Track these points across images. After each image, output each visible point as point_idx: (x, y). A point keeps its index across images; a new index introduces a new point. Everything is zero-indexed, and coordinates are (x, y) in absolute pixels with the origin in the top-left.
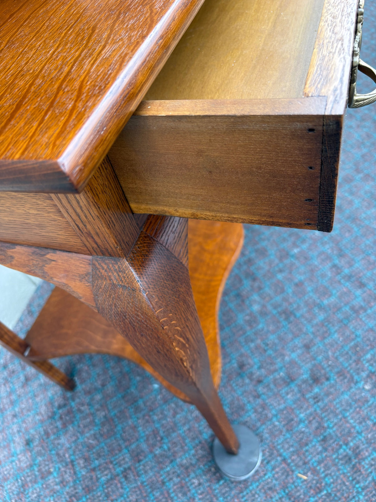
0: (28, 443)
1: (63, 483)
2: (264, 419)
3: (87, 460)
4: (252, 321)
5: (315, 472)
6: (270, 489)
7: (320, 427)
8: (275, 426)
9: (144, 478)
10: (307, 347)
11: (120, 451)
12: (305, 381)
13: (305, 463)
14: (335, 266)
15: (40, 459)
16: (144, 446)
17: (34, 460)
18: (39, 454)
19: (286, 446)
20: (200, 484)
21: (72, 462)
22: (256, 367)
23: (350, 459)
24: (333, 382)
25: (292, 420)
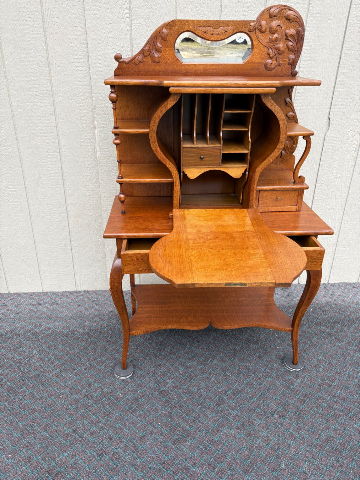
0: (112, 311)
1: (101, 325)
2: (139, 378)
3: (110, 329)
4: (182, 364)
5: (123, 398)
6: (114, 384)
7: (141, 397)
8: (137, 382)
9: (108, 346)
10: (176, 387)
11: (116, 337)
12: (159, 389)
13: (125, 394)
14: (226, 392)
15: (107, 317)
16: (119, 343)
17: (107, 315)
18: (109, 316)
19: (130, 387)
20: (110, 363)
21: (109, 326)
22: (160, 371)
23: (131, 409)
24: (162, 399)
25: (141, 387)
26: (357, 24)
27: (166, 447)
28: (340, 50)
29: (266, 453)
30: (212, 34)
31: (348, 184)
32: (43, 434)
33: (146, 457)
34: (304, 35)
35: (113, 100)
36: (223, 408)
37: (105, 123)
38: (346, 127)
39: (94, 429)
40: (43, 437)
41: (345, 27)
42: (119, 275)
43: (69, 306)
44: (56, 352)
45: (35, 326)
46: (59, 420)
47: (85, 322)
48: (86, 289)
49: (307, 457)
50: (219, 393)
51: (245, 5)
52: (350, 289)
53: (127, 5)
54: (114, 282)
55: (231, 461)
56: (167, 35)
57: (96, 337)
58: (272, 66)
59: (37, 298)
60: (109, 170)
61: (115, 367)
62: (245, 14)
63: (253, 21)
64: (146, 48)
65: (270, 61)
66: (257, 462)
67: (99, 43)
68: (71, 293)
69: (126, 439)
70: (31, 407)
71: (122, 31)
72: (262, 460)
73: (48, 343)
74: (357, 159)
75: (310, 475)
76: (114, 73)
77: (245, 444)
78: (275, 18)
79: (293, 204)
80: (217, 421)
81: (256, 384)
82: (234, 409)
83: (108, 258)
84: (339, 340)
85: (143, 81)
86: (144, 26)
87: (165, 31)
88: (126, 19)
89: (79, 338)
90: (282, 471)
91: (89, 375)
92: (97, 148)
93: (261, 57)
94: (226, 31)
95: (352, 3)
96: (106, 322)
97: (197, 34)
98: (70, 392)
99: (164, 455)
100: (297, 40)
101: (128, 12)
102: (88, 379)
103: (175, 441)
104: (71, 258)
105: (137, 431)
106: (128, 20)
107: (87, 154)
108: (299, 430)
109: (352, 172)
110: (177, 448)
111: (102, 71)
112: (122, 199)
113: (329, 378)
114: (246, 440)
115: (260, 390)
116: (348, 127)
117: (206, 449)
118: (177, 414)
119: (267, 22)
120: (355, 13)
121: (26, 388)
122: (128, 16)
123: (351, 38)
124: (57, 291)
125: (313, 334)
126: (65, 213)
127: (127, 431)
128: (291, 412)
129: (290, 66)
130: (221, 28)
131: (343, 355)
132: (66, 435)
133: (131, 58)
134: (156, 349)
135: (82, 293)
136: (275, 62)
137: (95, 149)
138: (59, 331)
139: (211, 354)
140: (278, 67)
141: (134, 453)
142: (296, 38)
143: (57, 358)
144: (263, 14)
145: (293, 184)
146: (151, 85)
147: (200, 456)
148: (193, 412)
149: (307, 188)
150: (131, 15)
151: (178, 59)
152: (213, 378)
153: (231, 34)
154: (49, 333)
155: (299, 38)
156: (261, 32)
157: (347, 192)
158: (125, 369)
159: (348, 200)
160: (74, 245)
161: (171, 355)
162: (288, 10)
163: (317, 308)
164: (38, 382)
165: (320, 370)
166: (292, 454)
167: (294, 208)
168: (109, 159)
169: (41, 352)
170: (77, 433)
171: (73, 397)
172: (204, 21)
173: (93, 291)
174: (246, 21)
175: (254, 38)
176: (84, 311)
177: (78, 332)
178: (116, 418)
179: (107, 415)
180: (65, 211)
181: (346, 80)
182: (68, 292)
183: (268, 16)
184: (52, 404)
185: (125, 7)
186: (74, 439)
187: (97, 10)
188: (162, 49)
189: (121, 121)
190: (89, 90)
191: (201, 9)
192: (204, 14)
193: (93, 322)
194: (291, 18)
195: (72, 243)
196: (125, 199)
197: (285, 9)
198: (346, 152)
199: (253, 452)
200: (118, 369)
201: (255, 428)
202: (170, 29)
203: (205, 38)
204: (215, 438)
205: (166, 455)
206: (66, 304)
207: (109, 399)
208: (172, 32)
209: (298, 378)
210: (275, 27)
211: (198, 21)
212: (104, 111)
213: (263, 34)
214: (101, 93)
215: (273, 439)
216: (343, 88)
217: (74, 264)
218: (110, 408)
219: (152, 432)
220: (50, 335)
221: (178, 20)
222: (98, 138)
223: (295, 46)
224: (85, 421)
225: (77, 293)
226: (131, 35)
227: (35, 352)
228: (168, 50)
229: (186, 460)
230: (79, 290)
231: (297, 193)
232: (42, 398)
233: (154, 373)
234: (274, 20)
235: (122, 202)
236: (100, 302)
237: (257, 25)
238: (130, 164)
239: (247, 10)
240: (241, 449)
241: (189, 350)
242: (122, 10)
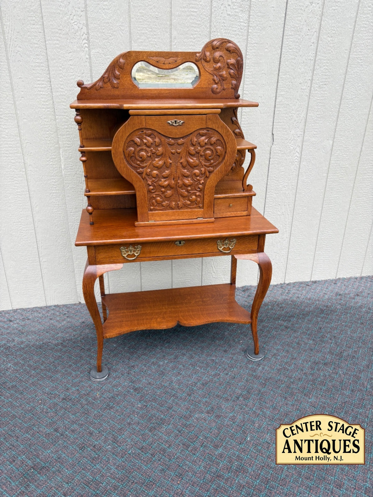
0: (83, 322)
1: (74, 336)
2: (115, 378)
3: (83, 338)
4: (154, 364)
5: (100, 397)
6: (90, 386)
7: (117, 395)
8: (113, 383)
9: (82, 354)
10: (150, 384)
11: (89, 345)
12: (134, 387)
13: (102, 394)
15: (79, 327)
16: (93, 350)
18: (81, 327)
19: (107, 387)
20: (86, 368)
21: (81, 335)
22: (134, 371)
23: (108, 406)
24: (137, 395)
25: (117, 386)
26: (289, 52)
27: (143, 435)
28: (277, 75)
29: (233, 430)
30: (164, 63)
31: (294, 191)
32: (25, 436)
33: (125, 445)
34: (242, 64)
35: (79, 122)
36: (194, 397)
37: (69, 143)
38: (288, 141)
39: (75, 426)
40: (25, 439)
41: (280, 55)
42: (91, 281)
43: (41, 321)
44: (31, 363)
45: (7, 341)
46: (39, 422)
47: (58, 334)
48: (56, 304)
49: (269, 430)
50: (189, 385)
51: (192, 36)
52: (304, 287)
53: (85, 36)
54: (87, 287)
55: (202, 440)
56: (124, 64)
57: (70, 346)
58: (218, 90)
59: (7, 315)
60: (74, 186)
61: (90, 371)
62: (192, 44)
63: (199, 53)
64: (106, 76)
65: (215, 86)
66: (225, 438)
67: (60, 70)
68: (41, 308)
69: (106, 432)
70: (11, 414)
71: (82, 59)
72: (230, 436)
73: (22, 355)
74: (300, 170)
75: (272, 444)
76: (77, 97)
77: (214, 424)
78: (218, 49)
79: (243, 210)
80: (189, 409)
81: (222, 375)
82: (204, 396)
83: (77, 271)
84: (295, 331)
85: (105, 105)
86: (102, 54)
87: (121, 60)
88: (84, 49)
89: (54, 348)
90: (248, 443)
91: (66, 381)
92: (63, 166)
93: (207, 83)
94: (176, 61)
95: (284, 35)
96: (78, 332)
97: (151, 63)
98: (48, 397)
99: (142, 441)
100: (237, 68)
101: (87, 42)
102: (65, 385)
103: (151, 429)
104: (41, 273)
105: (116, 424)
106: (87, 49)
107: (53, 173)
108: (261, 409)
109: (296, 181)
110: (154, 434)
111: (65, 95)
112: (90, 211)
113: (286, 363)
114: (215, 421)
115: (227, 379)
116: (290, 141)
117: (180, 432)
118: (152, 407)
119: (211, 54)
120: (287, 43)
121: (5, 398)
122: (86, 45)
123: (286, 65)
124: (28, 307)
125: (272, 328)
126: (33, 230)
127: (106, 425)
128: (254, 395)
129: (233, 90)
130: (172, 58)
131: (298, 343)
132: (48, 435)
133: (93, 84)
134: (128, 352)
135: (53, 307)
136: (220, 87)
137: (60, 167)
138: (32, 344)
139: (181, 352)
140: (223, 91)
141: (114, 442)
142: (236, 66)
143: (32, 368)
144: (206, 46)
145: (242, 192)
146: (112, 108)
147: (175, 438)
148: (167, 403)
149: (255, 195)
150: (89, 45)
151: (135, 85)
152: (183, 373)
153: (180, 64)
154: (22, 346)
155: (239, 67)
156: (206, 62)
157: (294, 199)
158: (100, 372)
159: (295, 206)
160: (42, 261)
161: (143, 357)
162: (227, 43)
163: (275, 305)
164: (16, 392)
165: (279, 357)
166: (256, 429)
167: (245, 213)
168: (74, 176)
169: (16, 364)
170: (58, 432)
171: (52, 401)
172: (156, 52)
173: (64, 306)
174: (193, 53)
175: (200, 67)
176: (56, 324)
177: (52, 343)
178: (95, 415)
179: (86, 414)
180: (33, 228)
181: (284, 100)
182: (39, 308)
183: (211, 48)
184: (31, 409)
185: (83, 37)
186: (56, 437)
187: (58, 40)
188: (120, 76)
189: (85, 140)
190: (52, 113)
191: (153, 40)
192: (156, 44)
193: (66, 333)
194: (230, 50)
195: (41, 259)
196: (93, 211)
197: (225, 42)
198: (290, 164)
199: (222, 430)
200: (93, 373)
201: (223, 411)
202: (126, 59)
203: (158, 66)
204: (188, 423)
205: (144, 441)
206: (37, 319)
207: (87, 400)
208: (128, 61)
209: (259, 366)
210: (218, 58)
211: (151, 52)
212: (67, 132)
213: (208, 63)
214: (64, 115)
215: (239, 417)
216: (282, 108)
217: (44, 279)
218: (89, 407)
219: (129, 424)
220: (23, 348)
221: (133, 51)
222: (62, 157)
223: (236, 73)
224: (65, 421)
225: (47, 308)
226: (90, 63)
227: (10, 365)
228: (125, 77)
229: (162, 443)
230: (49, 305)
231: (246, 200)
232: (21, 405)
233: (128, 374)
234: (217, 51)
235: (91, 214)
236: (72, 315)
237: (202, 55)
238: (95, 179)
239: (194, 41)
240: (211, 429)
241: (160, 351)
242: (81, 41)
